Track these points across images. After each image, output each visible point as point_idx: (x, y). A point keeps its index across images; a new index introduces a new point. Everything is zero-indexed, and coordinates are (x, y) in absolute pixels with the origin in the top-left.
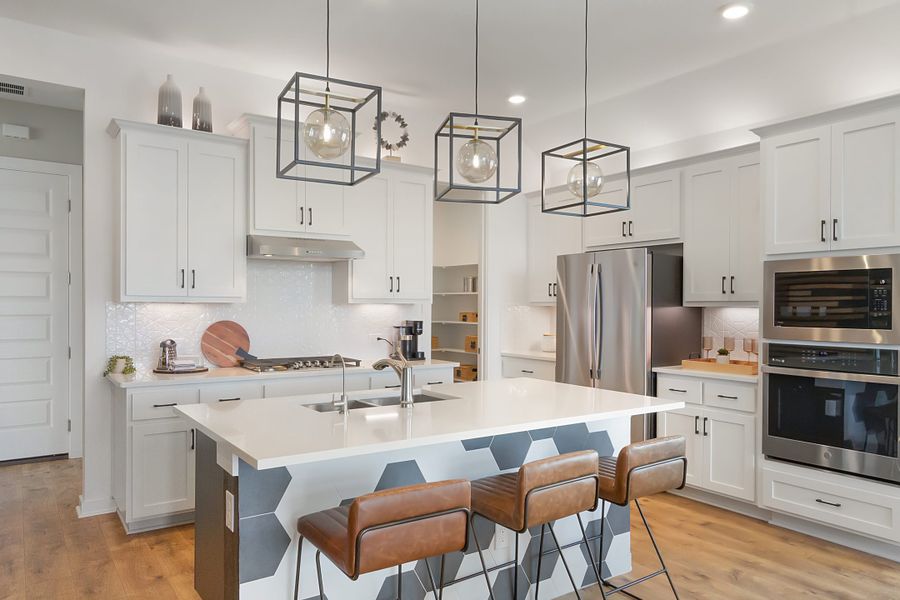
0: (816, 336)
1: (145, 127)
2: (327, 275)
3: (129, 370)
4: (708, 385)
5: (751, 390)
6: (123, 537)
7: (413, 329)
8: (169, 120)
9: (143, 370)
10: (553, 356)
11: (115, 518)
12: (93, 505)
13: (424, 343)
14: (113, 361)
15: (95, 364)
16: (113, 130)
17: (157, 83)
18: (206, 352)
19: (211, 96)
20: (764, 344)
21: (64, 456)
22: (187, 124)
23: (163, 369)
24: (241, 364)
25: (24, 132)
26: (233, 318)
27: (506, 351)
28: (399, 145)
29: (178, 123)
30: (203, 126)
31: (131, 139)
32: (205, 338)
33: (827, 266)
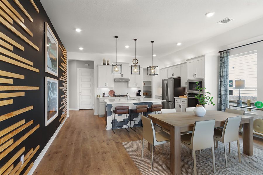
1: (101, 65)
2: (126, 83)
3: (100, 97)
4: (181, 100)
5: (186, 100)
6: (99, 117)
7: (139, 91)
8: (104, 64)
9: (101, 96)
10: (162, 96)
11: (98, 115)
12: (96, 114)
13: (141, 93)
14: (98, 95)
15: (96, 96)
16: (97, 66)
17: (103, 59)
18: (109, 94)
19: (109, 60)
20: (188, 93)
21: (93, 109)
22: (106, 64)
23: (103, 96)
24: (114, 96)
25: (87, 65)
26: (113, 90)
27: (156, 95)
28: (137, 64)
29: (105, 64)
30: (108, 64)
31: (99, 67)
32: (109, 92)
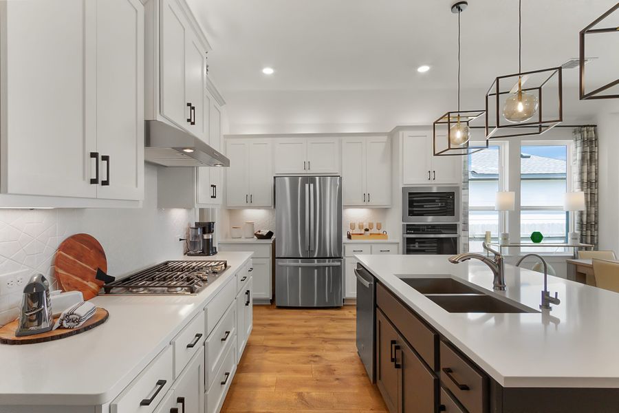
0: (430, 220)
4: (374, 246)
5: (396, 246)
20: (403, 225)
33: (435, 190)
